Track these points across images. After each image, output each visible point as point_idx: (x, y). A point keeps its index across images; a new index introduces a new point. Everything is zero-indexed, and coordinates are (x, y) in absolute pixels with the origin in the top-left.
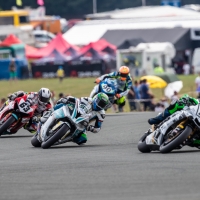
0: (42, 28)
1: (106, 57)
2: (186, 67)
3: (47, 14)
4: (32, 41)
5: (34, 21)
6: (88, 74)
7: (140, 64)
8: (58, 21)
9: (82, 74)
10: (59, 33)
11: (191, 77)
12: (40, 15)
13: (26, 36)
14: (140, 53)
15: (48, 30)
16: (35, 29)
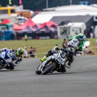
0: (22, 15)
1: (53, 29)
2: (92, 35)
3: (24, 8)
4: (17, 22)
5: (18, 12)
6: (44, 38)
7: (69, 33)
8: (30, 12)
9: (41, 38)
10: (30, 18)
11: (94, 39)
12: (21, 9)
13: (14, 19)
14: (69, 28)
15: (25, 16)
16: (18, 16)
